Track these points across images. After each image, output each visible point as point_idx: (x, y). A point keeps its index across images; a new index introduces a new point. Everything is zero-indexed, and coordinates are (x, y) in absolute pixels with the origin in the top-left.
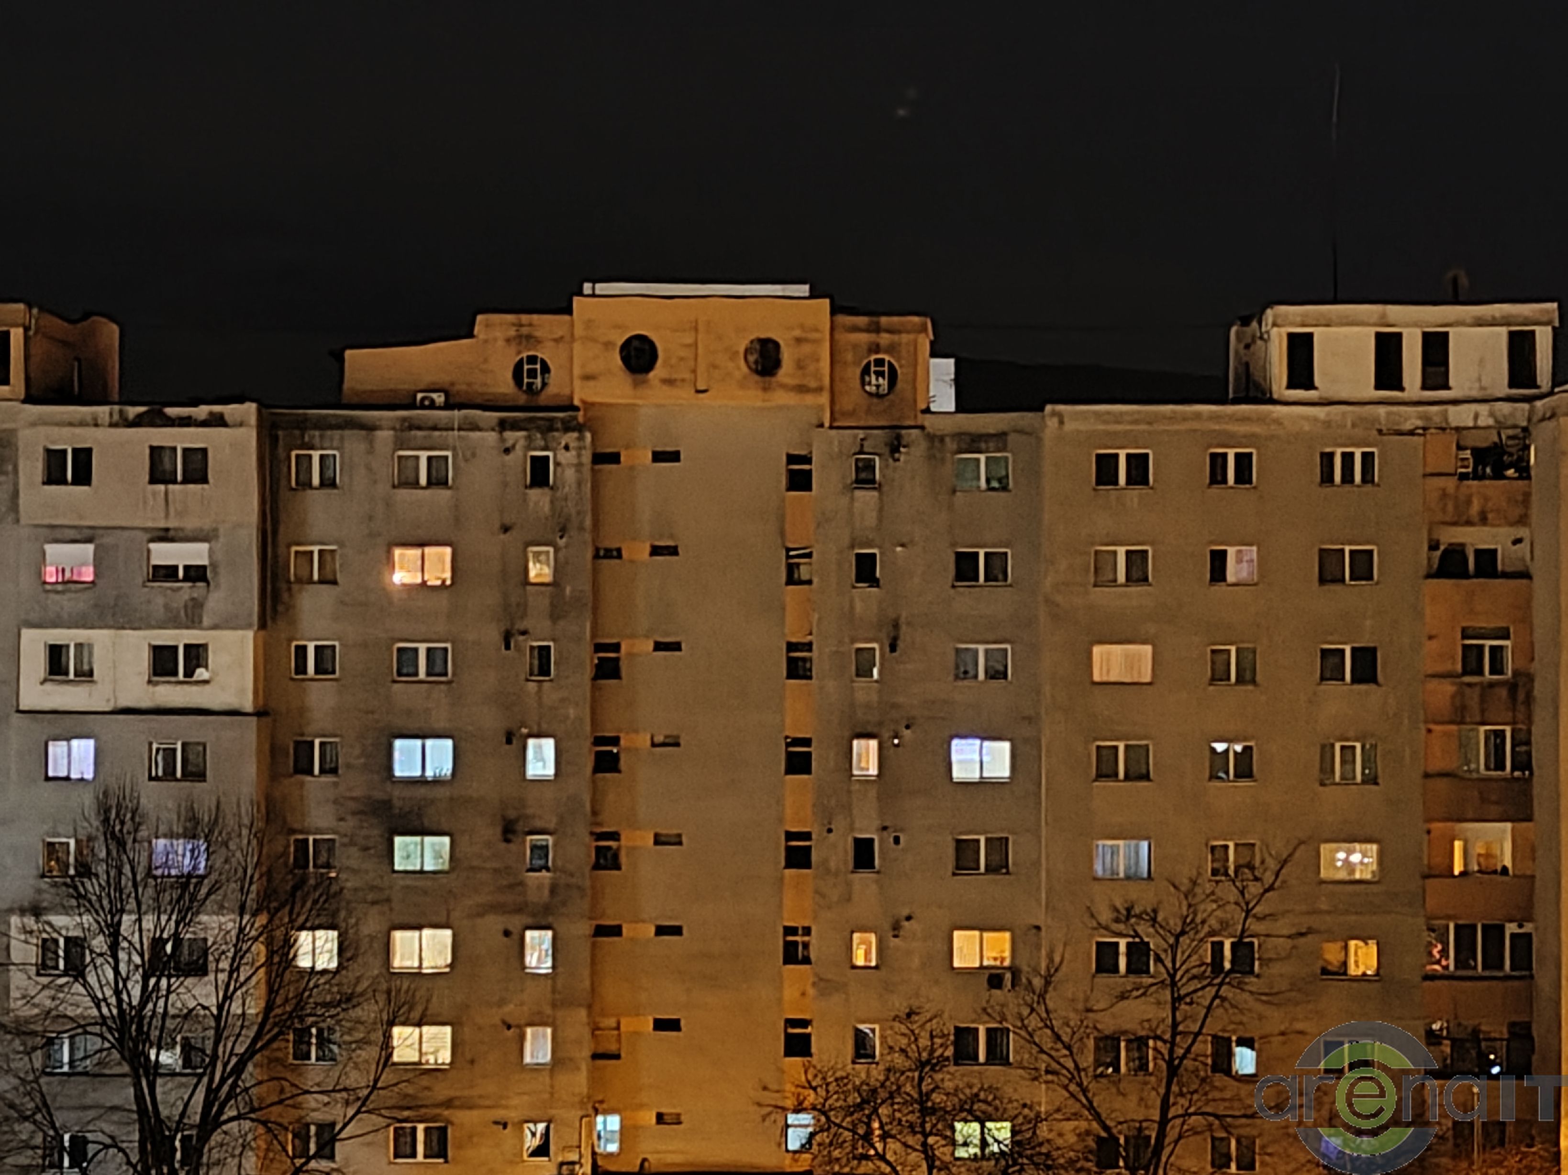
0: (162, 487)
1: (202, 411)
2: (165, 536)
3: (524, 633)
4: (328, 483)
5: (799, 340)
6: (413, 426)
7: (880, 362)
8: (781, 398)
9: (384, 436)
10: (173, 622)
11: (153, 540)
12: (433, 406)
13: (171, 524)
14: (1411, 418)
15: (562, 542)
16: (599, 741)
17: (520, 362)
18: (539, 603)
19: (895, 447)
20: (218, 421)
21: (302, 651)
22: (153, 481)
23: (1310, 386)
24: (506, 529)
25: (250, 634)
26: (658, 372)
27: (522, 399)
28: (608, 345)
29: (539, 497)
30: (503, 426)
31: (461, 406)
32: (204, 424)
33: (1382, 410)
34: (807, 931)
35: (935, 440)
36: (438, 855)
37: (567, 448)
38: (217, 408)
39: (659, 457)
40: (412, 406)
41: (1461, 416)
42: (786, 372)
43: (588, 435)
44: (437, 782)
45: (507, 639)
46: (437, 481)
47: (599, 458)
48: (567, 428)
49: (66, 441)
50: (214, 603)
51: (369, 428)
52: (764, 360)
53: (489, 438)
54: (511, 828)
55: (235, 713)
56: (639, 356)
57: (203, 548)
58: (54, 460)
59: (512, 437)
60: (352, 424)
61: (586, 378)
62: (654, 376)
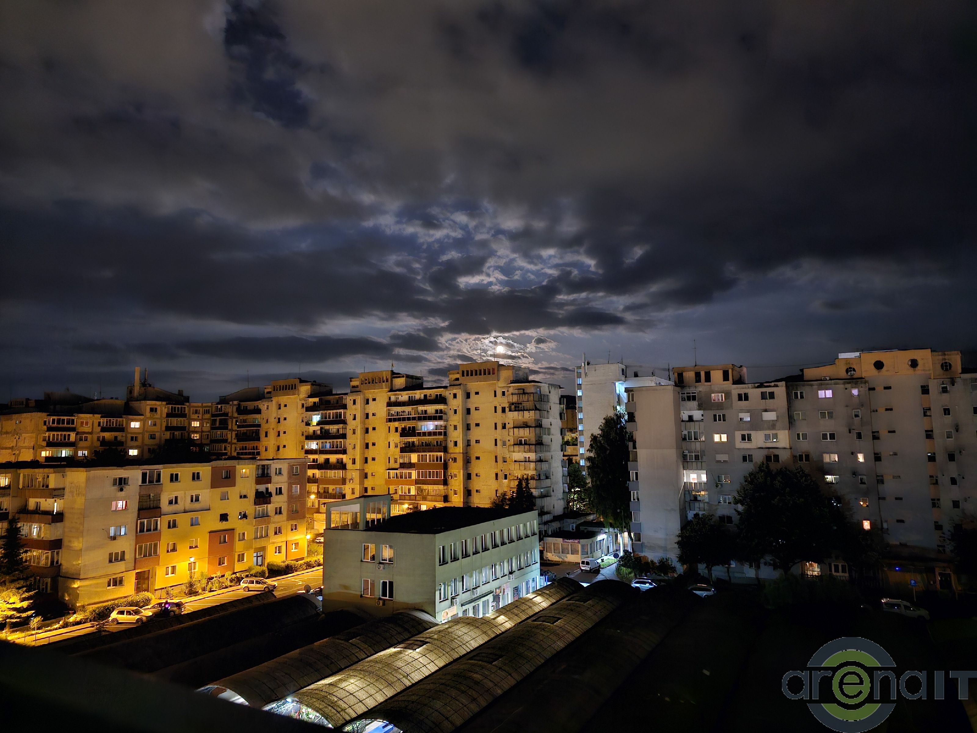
0: (764, 400)
1: (773, 384)
2: (766, 411)
3: (854, 429)
4: (802, 398)
5: (923, 359)
6: (821, 384)
7: (946, 363)
8: (919, 372)
9: (815, 387)
10: (769, 429)
11: (763, 412)
12: (826, 380)
13: (767, 408)
15: (862, 409)
16: (875, 454)
17: (848, 369)
18: (857, 423)
19: (953, 382)
20: (776, 386)
21: (798, 435)
22: (762, 399)
24: (847, 406)
25: (787, 432)
26: (885, 368)
27: (849, 377)
28: (871, 364)
30: (844, 383)
31: (834, 379)
32: (773, 387)
35: (965, 380)
37: (862, 387)
38: (776, 383)
39: (886, 388)
40: (821, 380)
42: (920, 366)
43: (867, 384)
44: (835, 463)
45: (850, 431)
47: (870, 389)
48: (861, 383)
49: (742, 392)
50: (778, 425)
51: (812, 385)
52: (914, 364)
53: (842, 386)
54: (854, 474)
55: (785, 448)
56: (879, 365)
57: (775, 413)
58: (740, 396)
59: (848, 386)
60: (806, 385)
61: (865, 371)
62: (883, 370)
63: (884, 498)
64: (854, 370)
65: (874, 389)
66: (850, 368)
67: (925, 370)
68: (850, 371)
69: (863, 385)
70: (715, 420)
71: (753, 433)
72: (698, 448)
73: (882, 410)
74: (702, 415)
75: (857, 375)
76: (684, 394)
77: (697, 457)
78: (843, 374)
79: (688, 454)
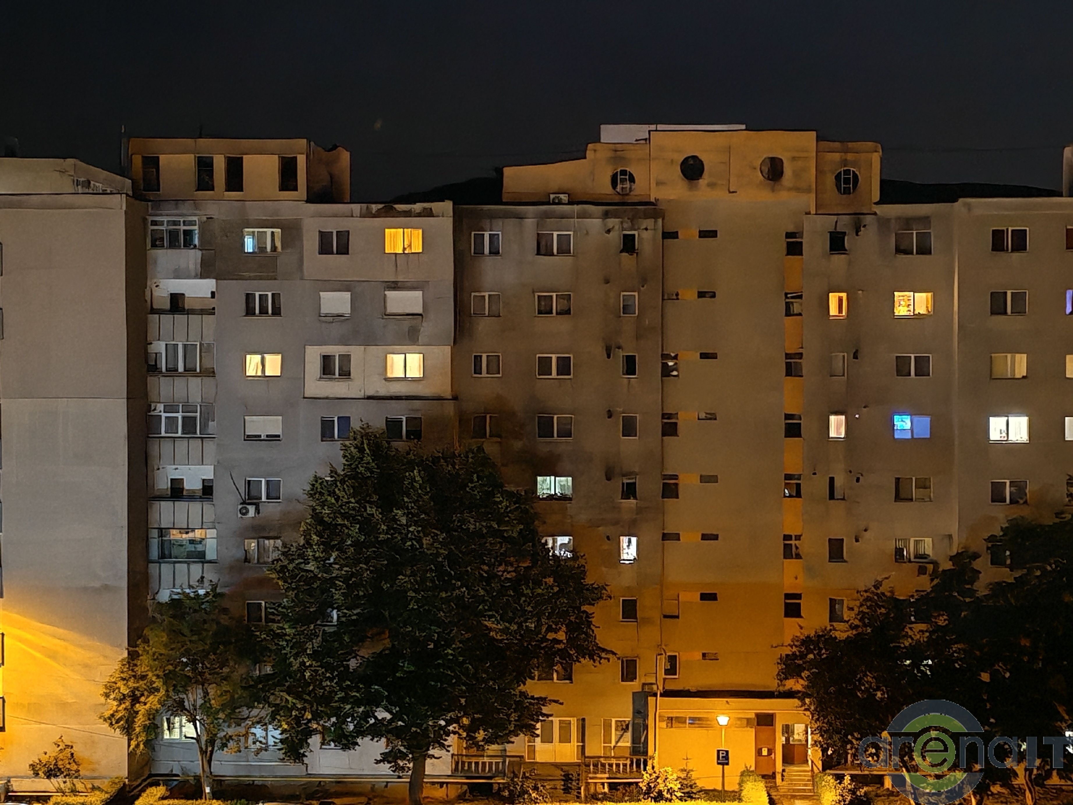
1: (418, 207)
2: (395, 286)
4: (494, 252)
5: (794, 159)
6: (548, 215)
7: (848, 172)
8: (784, 195)
9: (530, 223)
10: (401, 341)
11: (389, 288)
12: (560, 203)
13: (400, 279)
15: (643, 289)
16: (664, 416)
17: (616, 174)
18: (629, 328)
19: (858, 227)
20: (428, 213)
21: (478, 359)
24: (607, 282)
25: (448, 349)
26: (706, 179)
27: (617, 199)
28: (673, 162)
29: (628, 262)
30: (606, 215)
31: (578, 203)
32: (419, 215)
34: (798, 537)
35: (883, 222)
36: (565, 487)
37: (646, 229)
38: (427, 205)
39: (704, 234)
40: (548, 203)
42: (787, 179)
45: (608, 351)
46: (564, 250)
47: (666, 235)
48: (646, 216)
49: (332, 226)
50: (426, 329)
51: (520, 217)
52: (773, 171)
53: (597, 223)
54: (610, 473)
55: (439, 399)
56: (692, 170)
57: (419, 294)
58: (324, 238)
59: (612, 222)
60: (507, 215)
61: (658, 183)
62: (702, 182)
63: (677, 537)
64: (632, 179)
66: (624, 172)
67: (798, 189)
68: (623, 181)
69: (649, 223)
70: (250, 312)
71: (356, 352)
72: (196, 398)
73: (689, 295)
74: (213, 294)
75: (638, 190)
76: (162, 223)
77: (189, 425)
78: (605, 189)
79: (164, 415)
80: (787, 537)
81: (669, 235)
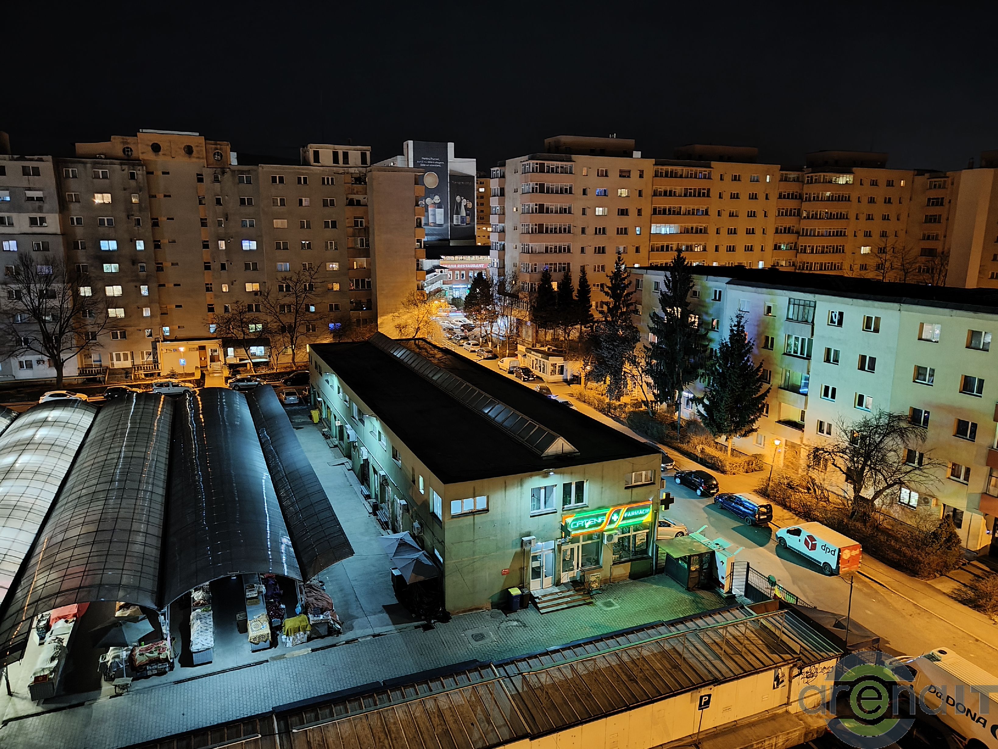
0: (27, 177)
1: (36, 157)
2: (29, 189)
3: (133, 215)
4: (74, 177)
5: (197, 146)
6: (96, 163)
7: (218, 152)
8: (194, 160)
9: (89, 165)
10: (35, 211)
11: (26, 190)
12: (101, 158)
13: (31, 186)
14: (341, 170)
15: (140, 193)
16: (154, 241)
17: (124, 148)
18: (135, 208)
19: (223, 173)
20: (41, 160)
21: (72, 219)
22: (24, 175)
23: (319, 162)
24: (125, 189)
25: (57, 215)
27: (126, 157)
28: (148, 145)
29: (133, 183)
30: (121, 164)
31: (109, 159)
32: (37, 161)
33: (335, 168)
34: (211, 284)
35: (233, 171)
36: (115, 268)
37: (139, 170)
38: (40, 156)
39: (164, 173)
40: (97, 158)
41: (352, 170)
42: (195, 154)
43: (144, 167)
44: (113, 251)
45: (128, 217)
46: (105, 177)
48: (139, 165)
50: (46, 206)
51: (85, 163)
52: (189, 150)
53: (118, 167)
54: (134, 262)
55: (57, 234)
56: (156, 148)
57: (41, 192)
59: (124, 167)
60: (79, 162)
61: (142, 153)
62: (160, 153)
63: (164, 285)
64: (131, 150)
65: (152, 173)
66: (128, 148)
67: (198, 158)
68: (128, 151)
69: (140, 168)
71: (14, 215)
73: (161, 196)
75: (135, 154)
78: (120, 154)
80: (207, 284)
81: (149, 173)
